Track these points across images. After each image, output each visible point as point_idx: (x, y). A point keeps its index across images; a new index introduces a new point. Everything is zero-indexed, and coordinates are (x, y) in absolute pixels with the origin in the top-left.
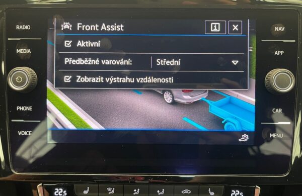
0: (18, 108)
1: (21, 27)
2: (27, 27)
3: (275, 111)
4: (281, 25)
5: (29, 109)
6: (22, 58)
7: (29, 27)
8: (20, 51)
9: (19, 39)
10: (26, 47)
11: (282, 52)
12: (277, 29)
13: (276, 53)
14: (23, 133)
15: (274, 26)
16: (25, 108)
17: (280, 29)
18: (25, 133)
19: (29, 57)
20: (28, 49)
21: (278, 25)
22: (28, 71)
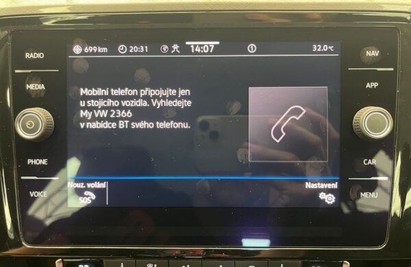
0: (30, 161)
1: (32, 56)
2: (39, 55)
3: (367, 162)
4: (374, 48)
5: (44, 162)
6: (33, 96)
7: (42, 55)
8: (31, 87)
9: (30, 71)
10: (39, 82)
11: (375, 85)
12: (368, 53)
13: (368, 85)
14: (36, 194)
15: (365, 49)
16: (38, 162)
17: (373, 53)
18: (39, 194)
19: (43, 95)
20: (41, 83)
21: (371, 48)
22: (41, 113)
